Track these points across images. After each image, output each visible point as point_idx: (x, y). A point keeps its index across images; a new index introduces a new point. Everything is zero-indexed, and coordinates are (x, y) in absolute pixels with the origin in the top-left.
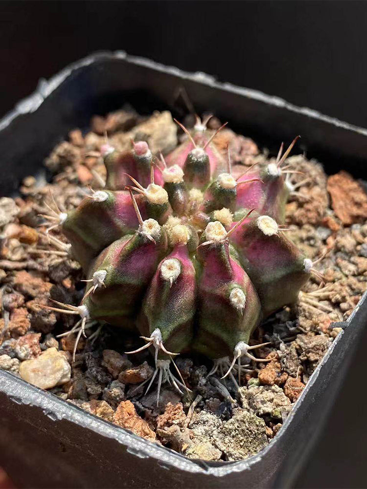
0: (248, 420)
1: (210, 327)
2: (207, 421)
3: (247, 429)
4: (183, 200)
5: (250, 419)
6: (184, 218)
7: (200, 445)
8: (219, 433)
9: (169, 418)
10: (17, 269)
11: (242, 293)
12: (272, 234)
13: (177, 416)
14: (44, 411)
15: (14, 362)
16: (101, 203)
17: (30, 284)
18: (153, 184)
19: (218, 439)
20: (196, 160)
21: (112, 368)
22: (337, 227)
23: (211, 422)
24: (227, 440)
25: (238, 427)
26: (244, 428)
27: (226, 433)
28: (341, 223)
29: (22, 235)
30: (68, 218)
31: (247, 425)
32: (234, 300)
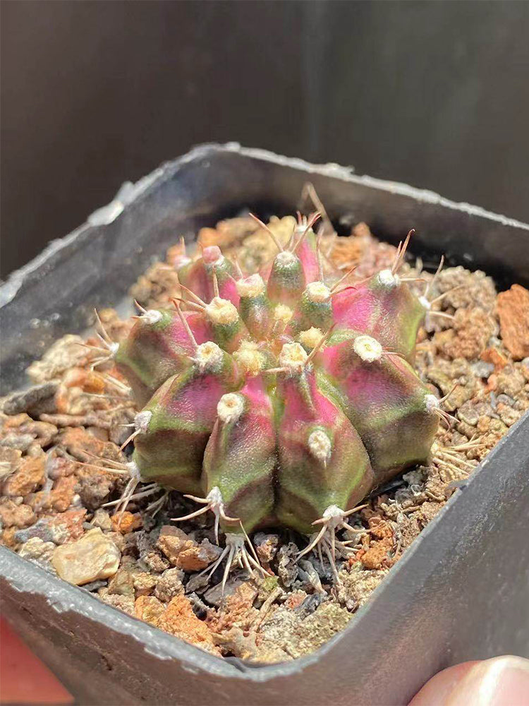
0: (334, 616)
1: (292, 486)
2: (282, 620)
3: (331, 629)
4: (261, 320)
5: (337, 615)
6: (263, 343)
7: (267, 653)
8: (292, 634)
9: (229, 619)
10: (73, 426)
11: (325, 437)
12: (373, 360)
13: (240, 617)
14: (49, 601)
15: (47, 547)
16: (152, 326)
17: (82, 443)
18: (218, 298)
19: (289, 643)
20: (281, 266)
21: (168, 549)
22: (505, 361)
23: (287, 621)
24: (302, 644)
25: (319, 626)
26: (327, 627)
27: (302, 635)
28: (510, 355)
29: (87, 382)
30: (120, 349)
31: (332, 624)
32: (314, 446)
